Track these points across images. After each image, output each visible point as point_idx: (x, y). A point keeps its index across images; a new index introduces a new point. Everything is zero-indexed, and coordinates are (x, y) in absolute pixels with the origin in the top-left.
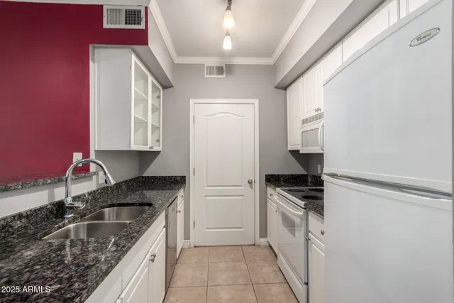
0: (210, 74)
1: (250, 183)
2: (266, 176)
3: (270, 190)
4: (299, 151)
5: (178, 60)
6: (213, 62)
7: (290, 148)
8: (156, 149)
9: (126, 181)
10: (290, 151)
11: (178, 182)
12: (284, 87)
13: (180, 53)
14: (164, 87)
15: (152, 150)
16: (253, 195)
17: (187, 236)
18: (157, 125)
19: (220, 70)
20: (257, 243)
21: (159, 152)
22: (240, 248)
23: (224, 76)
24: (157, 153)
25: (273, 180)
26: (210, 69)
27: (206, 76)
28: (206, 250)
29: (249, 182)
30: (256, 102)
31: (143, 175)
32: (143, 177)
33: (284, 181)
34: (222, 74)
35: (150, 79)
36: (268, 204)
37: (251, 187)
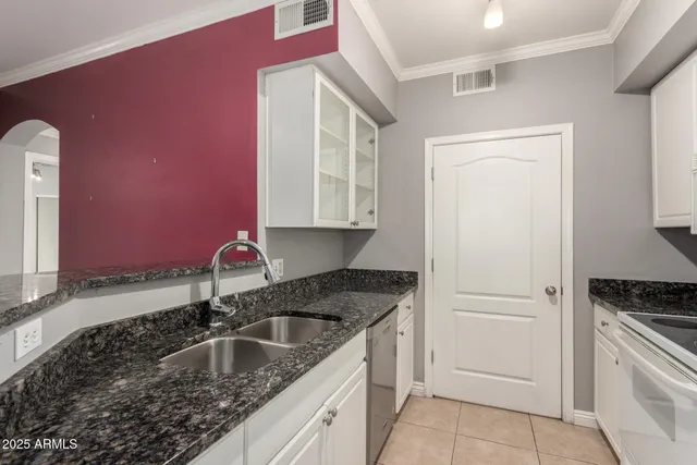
0: (464, 89)
1: (551, 292)
2: (591, 281)
3: (601, 313)
4: (689, 228)
5: (405, 75)
6: (470, 64)
7: (659, 221)
8: (361, 226)
9: (319, 275)
10: (661, 230)
11: (404, 281)
12: (644, 87)
13: (408, 61)
14: (381, 124)
15: (357, 227)
17: (419, 376)
18: (367, 184)
19: (485, 78)
20: (567, 418)
21: (374, 230)
22: (526, 418)
23: (493, 87)
24: (369, 233)
25: (609, 292)
26: (464, 81)
27: (456, 94)
28: (455, 408)
29: (547, 290)
30: (568, 129)
31: (349, 267)
32: (348, 270)
33: (640, 296)
34: (489, 85)
35: (354, 111)
36: (597, 343)
37: (554, 302)
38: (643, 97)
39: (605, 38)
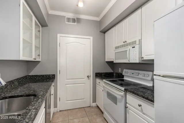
0: (68, 22)
1: (88, 77)
2: (96, 73)
3: (98, 80)
4: (113, 61)
5: (51, 12)
6: (70, 15)
7: (106, 60)
8: (37, 60)
9: (18, 79)
10: (107, 62)
12: (104, 32)
14: (42, 26)
15: (35, 60)
16: (89, 83)
17: (56, 106)
18: (38, 46)
19: (74, 20)
20: (91, 106)
21: (40, 61)
23: (76, 24)
25: (99, 75)
26: (69, 20)
27: (66, 23)
28: (65, 112)
29: (87, 76)
30: (91, 38)
31: (30, 74)
32: (29, 76)
33: (104, 76)
34: (75, 23)
35: (34, 18)
36: (97, 87)
37: (89, 79)
38: (104, 34)
39: (98, 19)
